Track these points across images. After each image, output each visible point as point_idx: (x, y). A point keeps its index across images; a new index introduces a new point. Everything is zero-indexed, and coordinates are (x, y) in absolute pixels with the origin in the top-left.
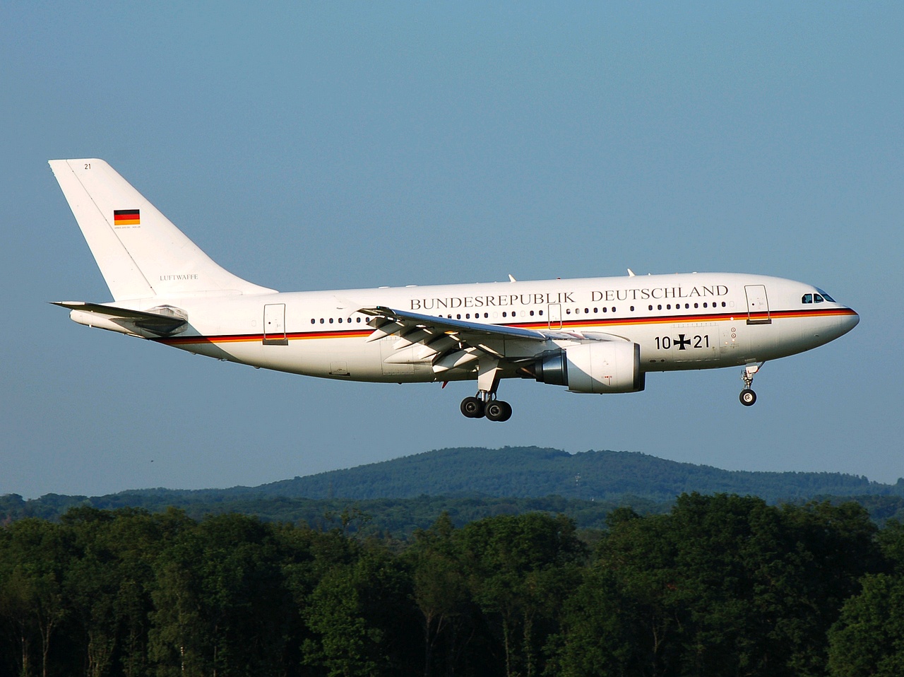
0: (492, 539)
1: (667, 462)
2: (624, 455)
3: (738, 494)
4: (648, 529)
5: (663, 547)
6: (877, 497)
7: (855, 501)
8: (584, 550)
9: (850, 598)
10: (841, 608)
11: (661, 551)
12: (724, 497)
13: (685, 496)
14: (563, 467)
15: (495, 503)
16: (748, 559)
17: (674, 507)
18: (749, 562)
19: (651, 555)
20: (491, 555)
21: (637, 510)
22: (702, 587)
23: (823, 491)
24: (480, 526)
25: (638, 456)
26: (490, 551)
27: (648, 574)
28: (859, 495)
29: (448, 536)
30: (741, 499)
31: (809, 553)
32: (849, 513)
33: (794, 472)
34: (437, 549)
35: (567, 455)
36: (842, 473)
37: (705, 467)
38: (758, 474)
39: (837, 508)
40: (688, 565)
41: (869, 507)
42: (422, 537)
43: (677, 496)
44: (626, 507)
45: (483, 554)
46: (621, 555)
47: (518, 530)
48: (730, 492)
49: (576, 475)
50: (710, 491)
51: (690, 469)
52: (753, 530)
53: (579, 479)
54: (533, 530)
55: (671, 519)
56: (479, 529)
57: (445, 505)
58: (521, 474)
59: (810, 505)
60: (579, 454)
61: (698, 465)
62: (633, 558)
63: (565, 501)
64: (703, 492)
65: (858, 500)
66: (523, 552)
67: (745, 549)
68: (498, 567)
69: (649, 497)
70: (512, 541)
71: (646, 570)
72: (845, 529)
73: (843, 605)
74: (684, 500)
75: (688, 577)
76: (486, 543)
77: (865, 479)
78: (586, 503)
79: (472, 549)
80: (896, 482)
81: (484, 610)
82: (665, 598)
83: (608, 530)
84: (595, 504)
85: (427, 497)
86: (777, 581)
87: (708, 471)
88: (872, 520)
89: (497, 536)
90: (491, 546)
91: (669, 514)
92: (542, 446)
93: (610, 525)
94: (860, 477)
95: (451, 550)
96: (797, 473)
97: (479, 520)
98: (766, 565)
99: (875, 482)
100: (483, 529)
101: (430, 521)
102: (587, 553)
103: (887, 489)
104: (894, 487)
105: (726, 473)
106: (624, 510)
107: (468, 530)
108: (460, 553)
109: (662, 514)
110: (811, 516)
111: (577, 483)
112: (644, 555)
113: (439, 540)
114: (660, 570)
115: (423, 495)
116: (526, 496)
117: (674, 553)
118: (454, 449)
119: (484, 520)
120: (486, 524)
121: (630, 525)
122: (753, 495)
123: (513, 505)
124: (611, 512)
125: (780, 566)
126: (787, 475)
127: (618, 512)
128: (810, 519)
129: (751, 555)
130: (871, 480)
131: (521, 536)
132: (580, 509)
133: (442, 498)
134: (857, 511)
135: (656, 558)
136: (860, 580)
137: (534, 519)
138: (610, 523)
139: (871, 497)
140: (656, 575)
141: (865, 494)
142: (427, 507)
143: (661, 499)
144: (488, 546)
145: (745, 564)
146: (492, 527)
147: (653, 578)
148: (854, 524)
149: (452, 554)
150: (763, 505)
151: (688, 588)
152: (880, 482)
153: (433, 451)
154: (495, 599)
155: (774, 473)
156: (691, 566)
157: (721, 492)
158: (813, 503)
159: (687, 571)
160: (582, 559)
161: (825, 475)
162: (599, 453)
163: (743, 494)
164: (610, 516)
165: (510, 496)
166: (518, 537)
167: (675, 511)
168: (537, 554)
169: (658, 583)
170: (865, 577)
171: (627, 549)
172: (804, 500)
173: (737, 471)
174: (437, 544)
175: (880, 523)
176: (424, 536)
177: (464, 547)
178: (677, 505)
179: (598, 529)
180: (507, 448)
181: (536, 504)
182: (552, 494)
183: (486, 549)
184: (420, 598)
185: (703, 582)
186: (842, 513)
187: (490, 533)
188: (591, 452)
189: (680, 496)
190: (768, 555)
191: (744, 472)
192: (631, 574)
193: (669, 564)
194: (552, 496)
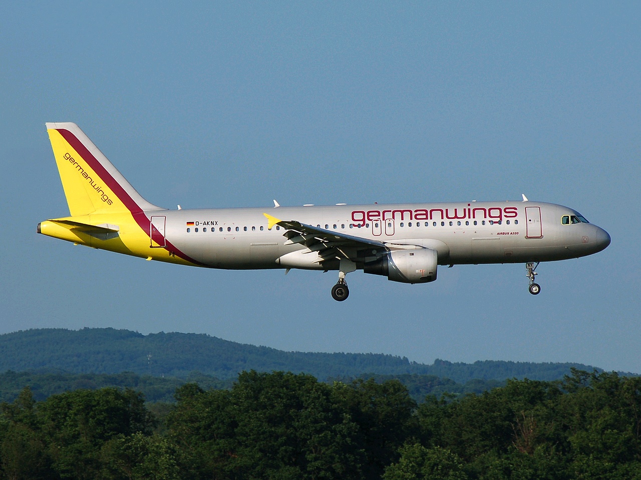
0: (71, 412)
1: (230, 343)
2: (191, 336)
3: (292, 372)
4: (211, 403)
5: (224, 419)
6: (416, 376)
7: (397, 379)
8: (153, 421)
9: (390, 466)
10: (383, 475)
11: (222, 422)
12: (280, 375)
13: (245, 374)
14: (136, 347)
15: (75, 379)
16: (301, 430)
17: (235, 384)
18: (302, 433)
19: (214, 427)
20: (70, 426)
21: (202, 386)
22: (259, 455)
23: (368, 370)
24: (61, 399)
25: (204, 337)
26: (69, 421)
27: (211, 444)
28: (400, 374)
29: (30, 407)
30: (296, 376)
31: (354, 424)
32: (391, 390)
33: (343, 353)
34: (21, 420)
35: (140, 336)
36: (385, 354)
37: (263, 348)
38: (311, 354)
39: (380, 386)
40: (246, 435)
41: (408, 385)
42: (7, 410)
43: (239, 374)
44: (192, 382)
45: (63, 425)
46: (187, 426)
47: (94, 403)
48: (285, 370)
49: (149, 354)
50: (269, 369)
51: (250, 349)
52: (305, 405)
53: (150, 358)
54: (107, 402)
55: (231, 395)
56: (60, 402)
57: (29, 380)
58: (99, 353)
59: (356, 383)
60: (151, 335)
61: (257, 346)
62: (199, 428)
63: (137, 378)
64: (260, 370)
65: (399, 378)
66: (99, 423)
67: (298, 421)
68: (76, 437)
69: (214, 374)
70: (88, 413)
71: (210, 439)
72: (389, 404)
73: (384, 472)
74: (244, 377)
75: (246, 446)
76: (66, 415)
77: (406, 360)
78: (156, 379)
79: (53, 420)
80: (433, 363)
81: (62, 475)
82: (226, 465)
83: (176, 404)
84: (164, 380)
85: (12, 373)
86: (327, 450)
87: (265, 351)
88: (411, 396)
89: (75, 408)
90: (70, 418)
91: (230, 390)
92: (118, 328)
93: (179, 400)
94: (402, 358)
95: (34, 421)
96: (345, 354)
97: (60, 393)
98: (317, 436)
99: (414, 362)
100: (64, 402)
101: (16, 395)
102: (155, 423)
103: (425, 369)
104: (431, 366)
105: (282, 352)
106: (191, 386)
107: (50, 403)
108: (43, 423)
109: (224, 389)
110: (357, 392)
111: (149, 361)
112: (208, 426)
113: (22, 411)
114: (222, 440)
115: (9, 371)
116: (104, 372)
117: (234, 424)
118: (38, 330)
119: (64, 394)
120: (67, 398)
121: (196, 399)
122: (306, 373)
123: (91, 381)
124: (179, 387)
125: (329, 437)
126: (336, 355)
127: (186, 387)
128: (356, 395)
129: (303, 427)
130: (411, 360)
131: (97, 407)
132: (151, 384)
133: (26, 374)
134: (398, 388)
135: (218, 428)
136: (399, 450)
137: (108, 393)
138: (178, 397)
139: (410, 376)
140: (218, 444)
141: (407, 373)
142: (13, 382)
143: (224, 376)
144: (68, 418)
145: (298, 434)
146: (70, 400)
147: (216, 447)
148: (396, 400)
149: (35, 424)
150: (314, 381)
151: (246, 456)
152: (419, 362)
153: (19, 331)
154: (72, 465)
155: (325, 353)
156: (250, 435)
157: (278, 370)
158: (359, 381)
159: (246, 441)
160: (153, 429)
161: (370, 356)
162: (169, 334)
163: (297, 373)
164: (178, 391)
165: (88, 372)
166: (94, 409)
167: (236, 387)
168: (112, 425)
169: (221, 451)
170: (403, 446)
171: (192, 422)
172: (352, 378)
173: (293, 352)
174: (21, 416)
175: (419, 399)
176: (9, 409)
177: (46, 418)
178: (237, 382)
179: (168, 403)
180: (86, 329)
181: (112, 380)
182: (127, 371)
183: (66, 420)
184: (5, 464)
185: (261, 450)
186: (385, 390)
187: (69, 405)
188: (162, 334)
189: (241, 374)
190: (318, 426)
191: (299, 352)
192: (196, 444)
193: (230, 435)
194: (126, 373)
